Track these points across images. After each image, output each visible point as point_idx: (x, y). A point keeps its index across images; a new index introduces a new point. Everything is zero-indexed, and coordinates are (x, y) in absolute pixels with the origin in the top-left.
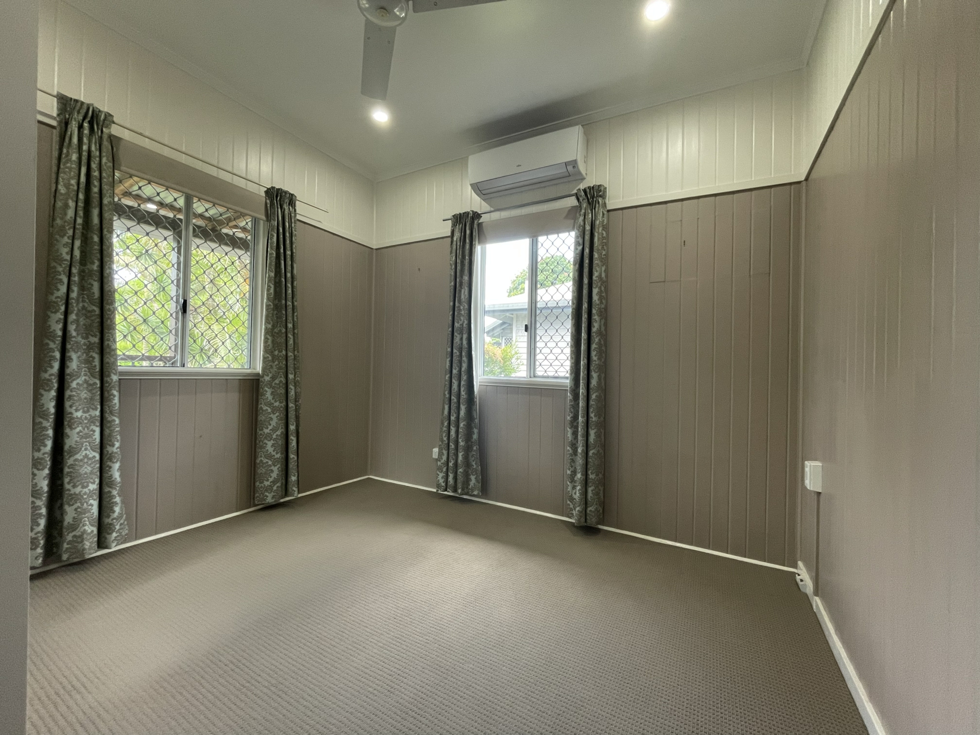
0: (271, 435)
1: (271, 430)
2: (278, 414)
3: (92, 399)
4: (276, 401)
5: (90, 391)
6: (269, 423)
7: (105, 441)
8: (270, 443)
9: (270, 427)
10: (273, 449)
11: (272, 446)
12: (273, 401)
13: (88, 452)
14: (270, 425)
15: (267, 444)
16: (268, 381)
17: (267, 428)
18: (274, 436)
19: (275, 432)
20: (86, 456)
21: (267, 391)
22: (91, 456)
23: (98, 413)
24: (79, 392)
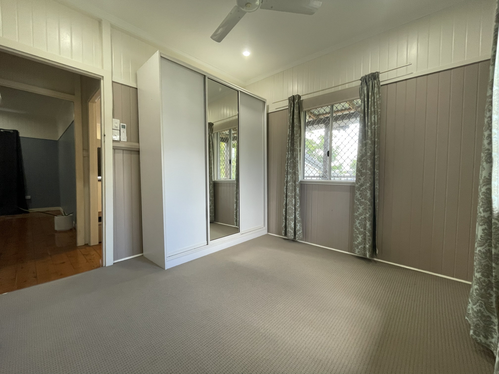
0: (359, 217)
1: (358, 214)
2: (363, 206)
3: (293, 190)
4: (362, 199)
5: (292, 187)
6: (358, 210)
7: (296, 203)
8: (358, 221)
9: (358, 213)
10: (359, 225)
11: (359, 223)
12: (360, 199)
13: (291, 206)
14: (358, 211)
15: (356, 222)
16: (357, 187)
17: (356, 213)
18: (360, 218)
19: (361, 216)
20: (290, 207)
21: (357, 193)
22: (291, 208)
23: (294, 194)
24: (289, 187)
